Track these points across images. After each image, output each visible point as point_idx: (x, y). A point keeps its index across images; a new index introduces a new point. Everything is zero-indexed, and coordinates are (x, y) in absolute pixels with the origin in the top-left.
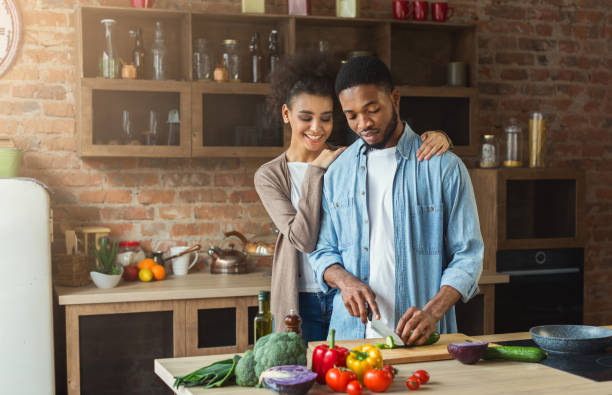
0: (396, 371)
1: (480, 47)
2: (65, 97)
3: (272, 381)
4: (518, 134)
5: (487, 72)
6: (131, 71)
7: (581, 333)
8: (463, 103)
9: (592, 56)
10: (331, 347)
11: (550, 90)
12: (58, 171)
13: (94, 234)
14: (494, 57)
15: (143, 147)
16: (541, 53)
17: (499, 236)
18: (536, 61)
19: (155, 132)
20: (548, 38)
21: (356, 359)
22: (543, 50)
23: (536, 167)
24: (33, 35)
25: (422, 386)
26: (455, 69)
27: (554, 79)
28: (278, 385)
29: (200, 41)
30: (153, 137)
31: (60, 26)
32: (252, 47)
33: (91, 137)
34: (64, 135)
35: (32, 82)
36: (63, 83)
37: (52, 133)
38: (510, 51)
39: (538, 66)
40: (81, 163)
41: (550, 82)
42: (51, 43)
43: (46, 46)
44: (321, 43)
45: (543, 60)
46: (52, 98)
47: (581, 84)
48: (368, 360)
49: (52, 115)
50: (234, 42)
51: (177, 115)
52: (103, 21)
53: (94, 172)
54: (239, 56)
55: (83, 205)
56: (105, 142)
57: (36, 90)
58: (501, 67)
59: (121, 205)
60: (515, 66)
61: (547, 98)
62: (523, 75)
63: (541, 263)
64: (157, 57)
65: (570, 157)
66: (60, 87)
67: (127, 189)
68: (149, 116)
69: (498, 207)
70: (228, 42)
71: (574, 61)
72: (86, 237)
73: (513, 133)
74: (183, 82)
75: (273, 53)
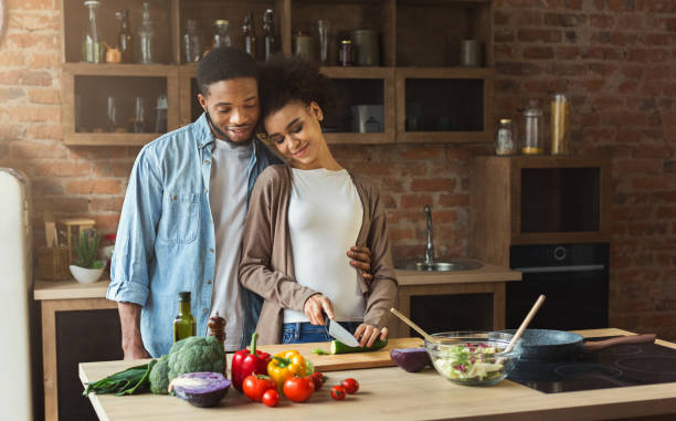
0: (325, 379)
1: (496, 23)
2: (51, 84)
3: (181, 388)
4: (539, 119)
5: (508, 51)
6: (115, 56)
7: (548, 338)
8: (477, 84)
9: (629, 31)
10: (252, 353)
11: (579, 69)
12: (44, 160)
13: (78, 227)
14: (516, 34)
15: (131, 135)
16: (569, 29)
17: (513, 230)
18: (564, 38)
19: (142, 119)
20: (577, 12)
21: (277, 365)
22: (571, 26)
23: (559, 154)
24: (18, 19)
25: (347, 396)
26: (468, 47)
27: (584, 57)
28: (187, 394)
29: (189, 22)
30: (139, 124)
31: (45, 8)
32: (245, 28)
33: (73, 126)
34: (50, 123)
35: (17, 68)
36: (49, 68)
37: (38, 121)
38: (533, 27)
39: (565, 43)
40: (68, 152)
41: (579, 61)
42: (35, 26)
43: (31, 31)
44: (320, 22)
45: (571, 36)
46: (38, 85)
47: (615, 63)
48: (290, 367)
49: (38, 102)
50: (226, 23)
51: (165, 101)
52: (87, 3)
53: (81, 161)
54: (231, 37)
55: (70, 196)
56: (90, 130)
57: (21, 76)
58: (524, 45)
59: (110, 196)
60: (540, 43)
61: (576, 78)
62: (549, 53)
63: (561, 259)
64: (144, 40)
65: (602, 142)
66: (45, 73)
67: (116, 179)
68: (135, 103)
69: (512, 199)
70: (220, 22)
71: (606, 37)
72: (69, 229)
73: (533, 117)
74: (170, 67)
75: (267, 34)
